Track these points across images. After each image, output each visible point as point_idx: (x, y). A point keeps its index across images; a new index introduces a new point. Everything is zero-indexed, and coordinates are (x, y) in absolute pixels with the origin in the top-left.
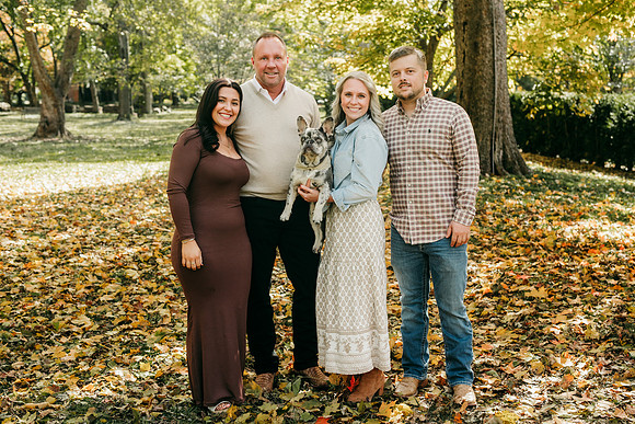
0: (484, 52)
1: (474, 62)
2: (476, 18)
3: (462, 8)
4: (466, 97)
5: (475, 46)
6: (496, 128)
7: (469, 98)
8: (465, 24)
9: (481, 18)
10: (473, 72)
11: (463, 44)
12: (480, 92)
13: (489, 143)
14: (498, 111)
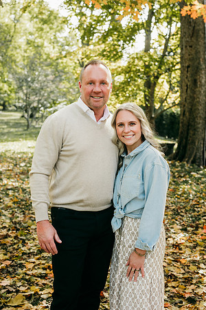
0: (201, 86)
1: (194, 92)
2: (196, 64)
3: (186, 56)
4: (187, 114)
5: (195, 82)
7: (190, 115)
8: (188, 67)
9: (199, 63)
10: (193, 98)
11: (186, 80)
12: (197, 112)
13: (202, 146)
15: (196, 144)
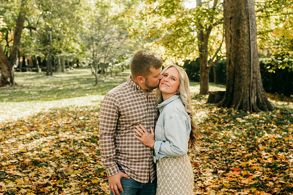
0: (244, 35)
1: (237, 42)
2: (238, 15)
3: (229, 9)
4: (233, 63)
5: (238, 32)
6: (253, 82)
8: (231, 18)
9: (241, 14)
10: (237, 48)
11: (230, 31)
12: (241, 60)
13: (248, 92)
14: (253, 72)
15: (243, 91)
